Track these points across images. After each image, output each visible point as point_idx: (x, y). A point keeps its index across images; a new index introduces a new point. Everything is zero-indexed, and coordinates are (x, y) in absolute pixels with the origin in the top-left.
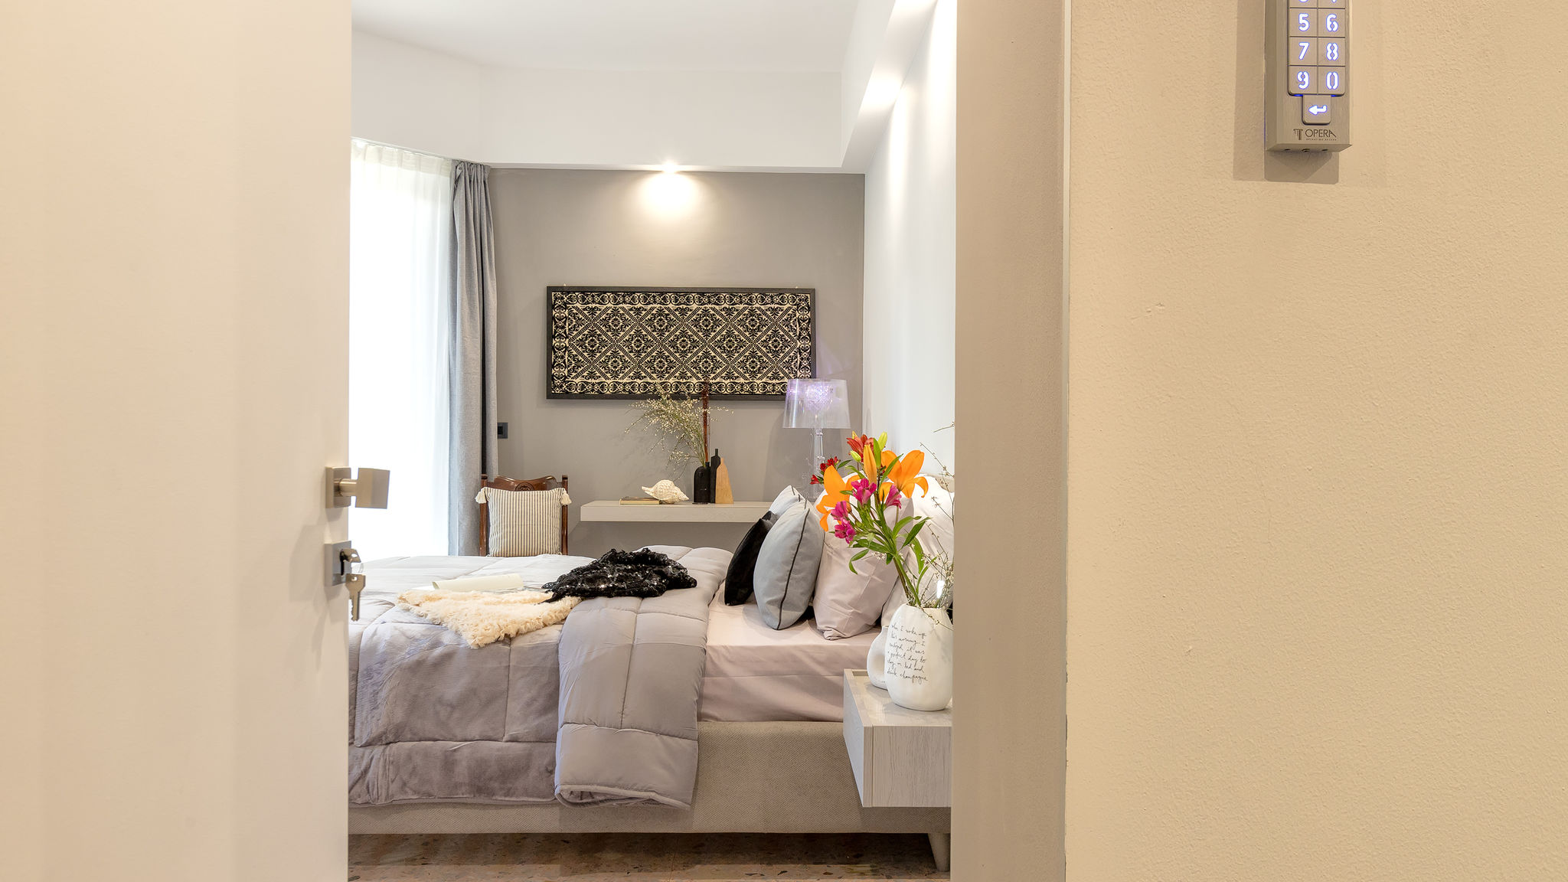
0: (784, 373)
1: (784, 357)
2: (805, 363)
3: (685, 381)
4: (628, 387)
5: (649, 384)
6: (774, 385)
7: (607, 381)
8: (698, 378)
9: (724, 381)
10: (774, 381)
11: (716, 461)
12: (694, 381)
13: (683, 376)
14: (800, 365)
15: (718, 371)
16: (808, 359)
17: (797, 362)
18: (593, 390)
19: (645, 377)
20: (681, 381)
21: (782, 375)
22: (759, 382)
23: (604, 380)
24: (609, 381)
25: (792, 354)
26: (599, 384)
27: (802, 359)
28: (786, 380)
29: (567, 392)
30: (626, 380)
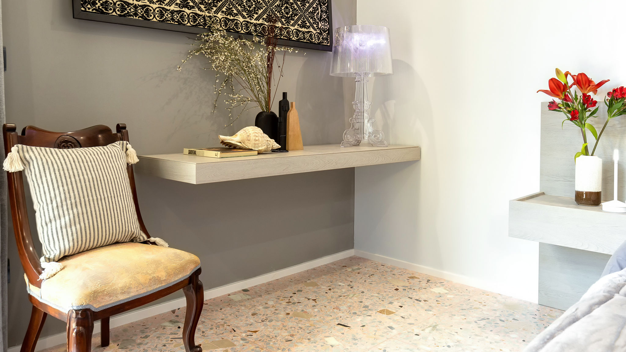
0: (310, 22)
1: (309, 7)
2: (324, 16)
3: (232, 18)
4: (177, 17)
5: (199, 16)
6: (303, 33)
7: (152, 5)
8: (244, 17)
9: (265, 23)
10: (303, 30)
11: (284, 105)
12: (241, 20)
13: (229, 12)
14: (321, 17)
15: (260, 12)
16: (326, 12)
17: (318, 13)
18: (136, 14)
19: (193, 7)
20: (229, 17)
21: (308, 24)
22: (292, 28)
23: (148, 3)
24: (154, 6)
25: (314, 6)
26: (143, 7)
27: (322, 11)
28: (312, 30)
29: (102, 12)
30: (173, 8)
